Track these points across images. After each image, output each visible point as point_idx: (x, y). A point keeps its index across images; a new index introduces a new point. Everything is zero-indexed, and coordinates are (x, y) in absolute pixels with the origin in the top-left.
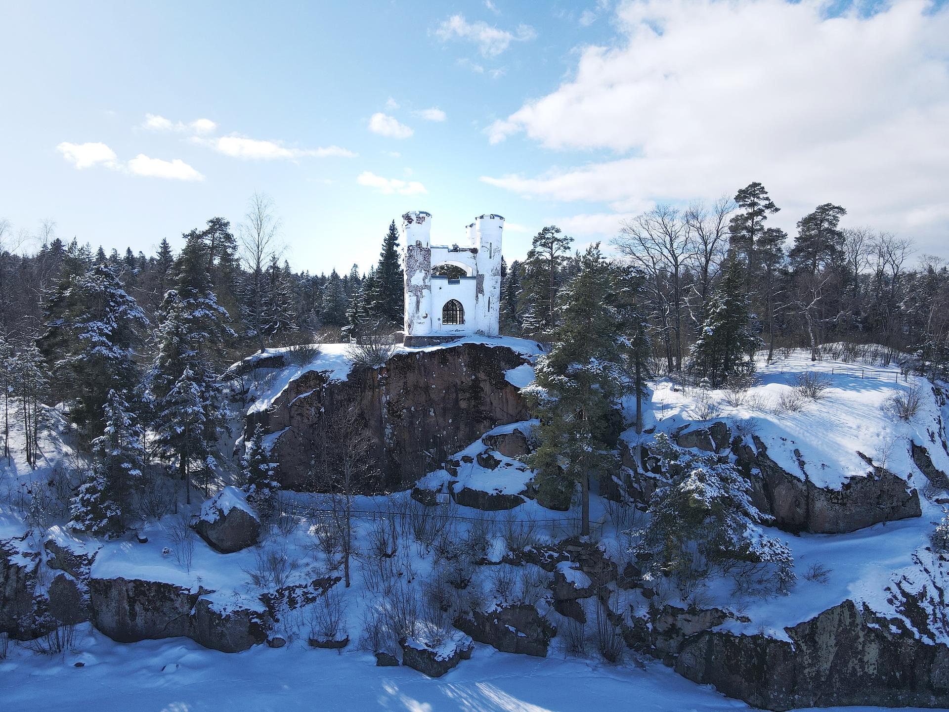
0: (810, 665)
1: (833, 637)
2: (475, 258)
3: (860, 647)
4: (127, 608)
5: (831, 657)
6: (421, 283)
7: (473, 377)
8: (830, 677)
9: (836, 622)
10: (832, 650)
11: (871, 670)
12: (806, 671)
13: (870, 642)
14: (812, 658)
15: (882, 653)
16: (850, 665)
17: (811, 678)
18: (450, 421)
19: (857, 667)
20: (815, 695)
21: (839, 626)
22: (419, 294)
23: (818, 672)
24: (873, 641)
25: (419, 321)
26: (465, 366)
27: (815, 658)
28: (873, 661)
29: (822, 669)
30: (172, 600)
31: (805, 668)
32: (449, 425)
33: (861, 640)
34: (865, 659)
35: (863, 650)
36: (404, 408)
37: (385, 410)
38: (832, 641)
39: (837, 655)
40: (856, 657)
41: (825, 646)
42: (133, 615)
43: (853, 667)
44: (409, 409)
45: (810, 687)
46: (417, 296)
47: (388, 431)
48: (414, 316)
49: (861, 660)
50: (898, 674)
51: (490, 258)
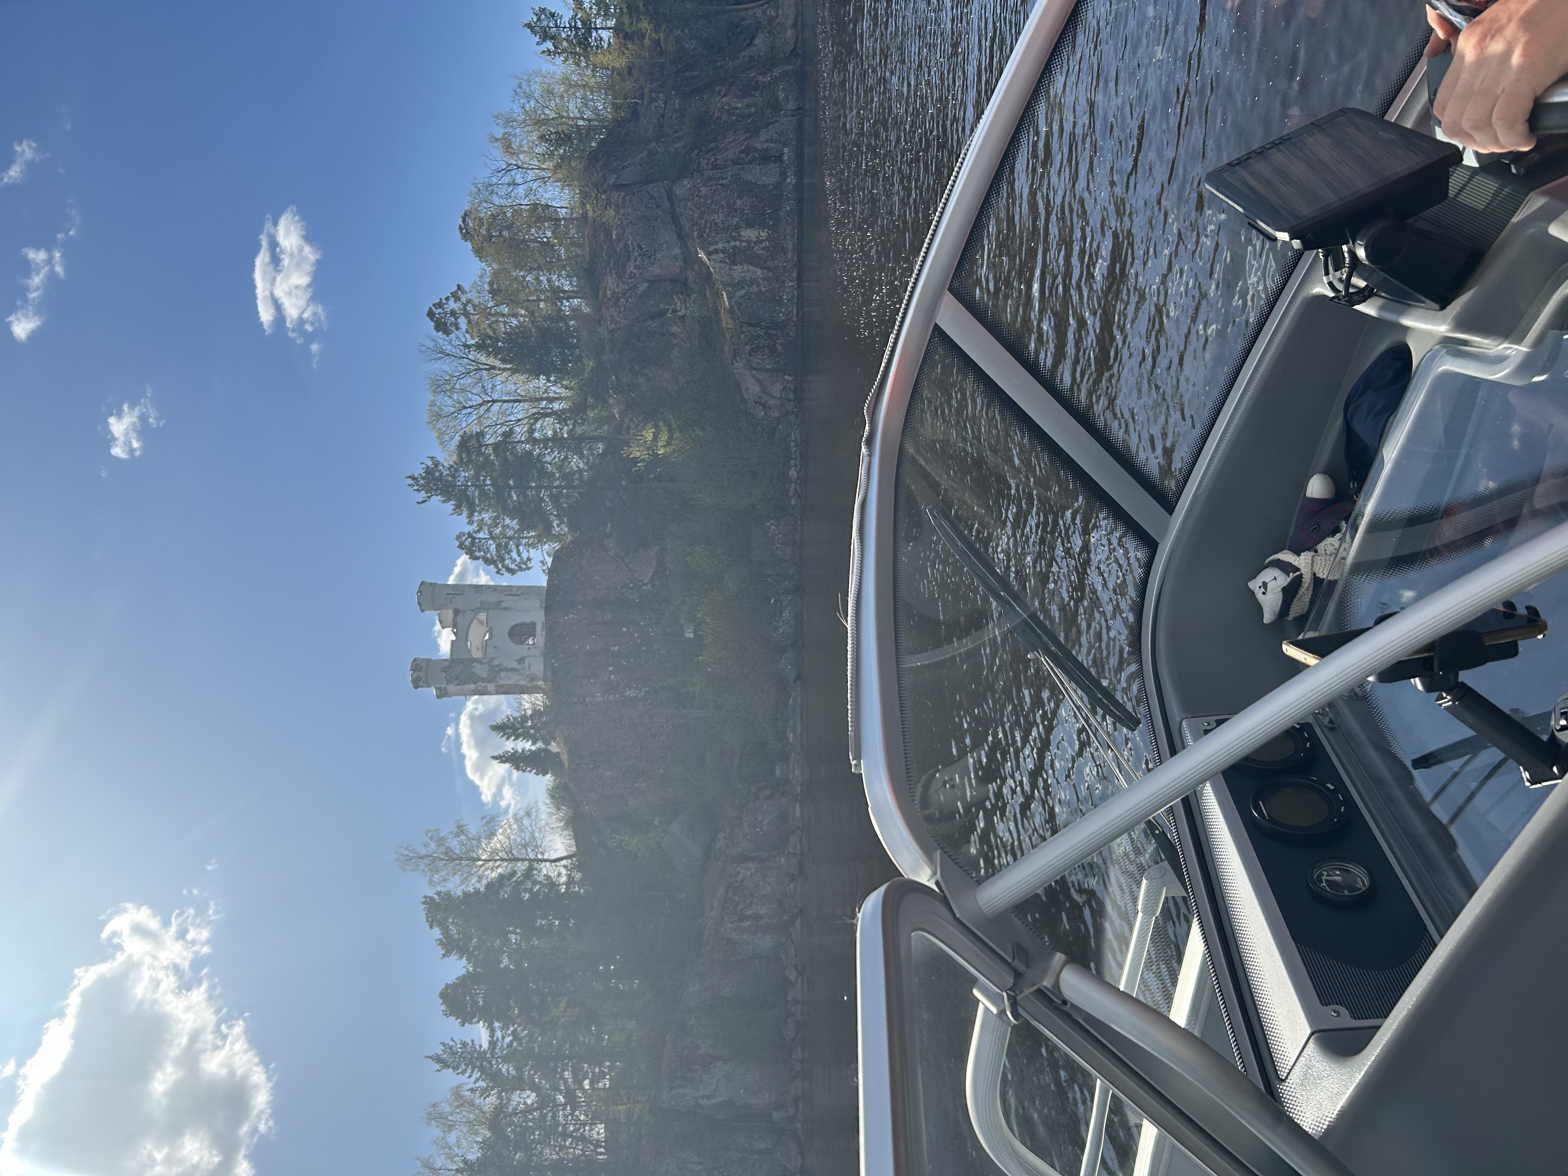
0: (758, 285)
1: (735, 267)
2: (464, 612)
3: (745, 244)
4: (749, 923)
5: (752, 268)
6: (486, 666)
7: (580, 607)
8: (769, 269)
9: (723, 265)
10: (746, 268)
11: (764, 234)
12: (763, 289)
13: (740, 236)
14: (752, 284)
15: (750, 226)
16: (760, 252)
17: (769, 285)
18: (624, 629)
19: (761, 246)
20: (784, 282)
21: (725, 262)
22: (497, 669)
23: (764, 279)
24: (738, 233)
25: (527, 668)
26: (568, 616)
27: (753, 282)
28: (756, 233)
29: (762, 276)
30: (743, 880)
31: (761, 290)
32: (628, 629)
33: (738, 243)
34: (755, 239)
35: (747, 241)
36: (609, 678)
37: (611, 697)
38: (738, 268)
39: (751, 263)
40: (753, 247)
41: (743, 275)
42: (757, 917)
43: (762, 249)
44: (611, 673)
45: (777, 286)
46: (500, 670)
47: (631, 693)
48: (522, 674)
49: (756, 243)
50: (769, 211)
51: (462, 594)
